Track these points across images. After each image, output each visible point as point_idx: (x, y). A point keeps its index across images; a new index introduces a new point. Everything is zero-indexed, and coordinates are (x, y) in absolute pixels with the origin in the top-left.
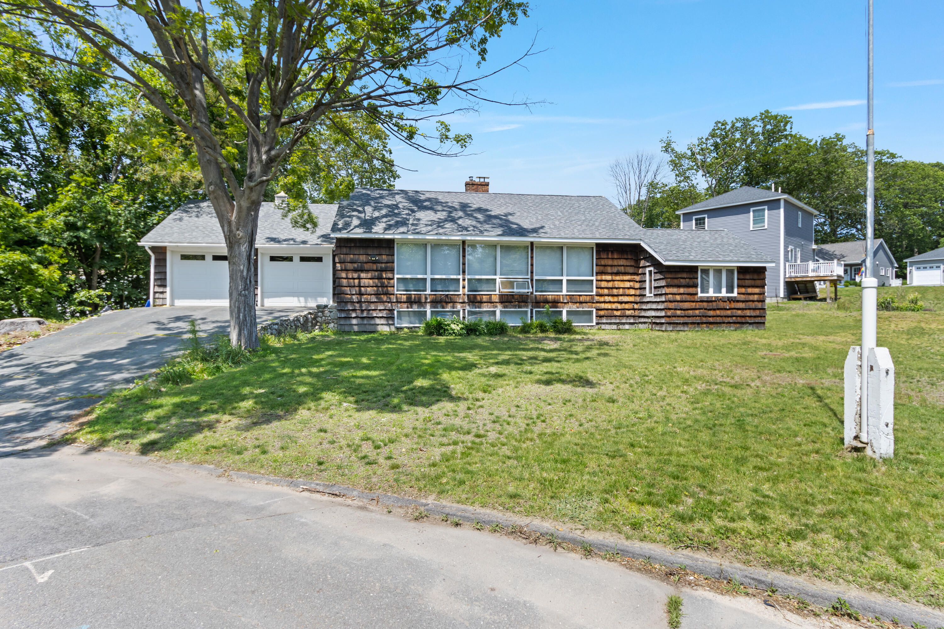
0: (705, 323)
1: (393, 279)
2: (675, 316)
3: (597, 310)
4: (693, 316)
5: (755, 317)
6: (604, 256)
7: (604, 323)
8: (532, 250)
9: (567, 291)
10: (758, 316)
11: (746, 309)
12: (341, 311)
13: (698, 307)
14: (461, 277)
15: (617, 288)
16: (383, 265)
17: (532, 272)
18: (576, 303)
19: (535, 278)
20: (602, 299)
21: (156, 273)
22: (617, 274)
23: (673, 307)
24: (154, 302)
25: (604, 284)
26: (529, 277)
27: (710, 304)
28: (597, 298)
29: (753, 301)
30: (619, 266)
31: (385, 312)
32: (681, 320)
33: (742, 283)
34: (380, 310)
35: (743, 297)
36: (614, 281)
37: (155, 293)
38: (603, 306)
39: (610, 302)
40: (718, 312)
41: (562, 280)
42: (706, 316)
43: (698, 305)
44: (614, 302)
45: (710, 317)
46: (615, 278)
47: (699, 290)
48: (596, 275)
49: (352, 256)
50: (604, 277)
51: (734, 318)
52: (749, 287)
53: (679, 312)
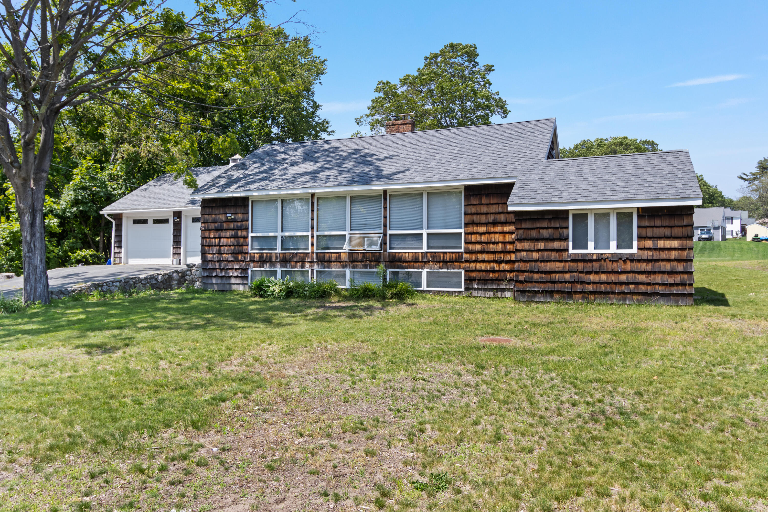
0: (581, 292)
1: (247, 237)
2: (531, 282)
3: (466, 271)
4: (561, 282)
5: (671, 285)
6: (474, 201)
7: (475, 289)
8: (385, 199)
9: (428, 248)
10: (678, 285)
11: (654, 273)
12: (204, 270)
13: (567, 268)
14: (309, 234)
15: (494, 243)
16: (239, 224)
17: (385, 226)
18: (439, 262)
19: (389, 232)
20: (473, 257)
21: (115, 236)
22: (495, 224)
23: (528, 269)
24: (114, 261)
25: (477, 238)
26: (382, 231)
27: (590, 264)
28: (466, 256)
29: (669, 261)
30: (496, 213)
31: (240, 271)
32: (541, 287)
33: (644, 232)
34: (236, 269)
35: (648, 254)
36: (490, 233)
37: (115, 253)
38: (474, 266)
39: (484, 261)
40: (603, 277)
41: (421, 235)
42: (582, 283)
43: (568, 266)
44: (489, 262)
45: (589, 283)
46: (491, 229)
47: (570, 244)
48: (466, 227)
49: (214, 216)
50: (475, 229)
51: (632, 287)
52: (660, 238)
53: (536, 276)
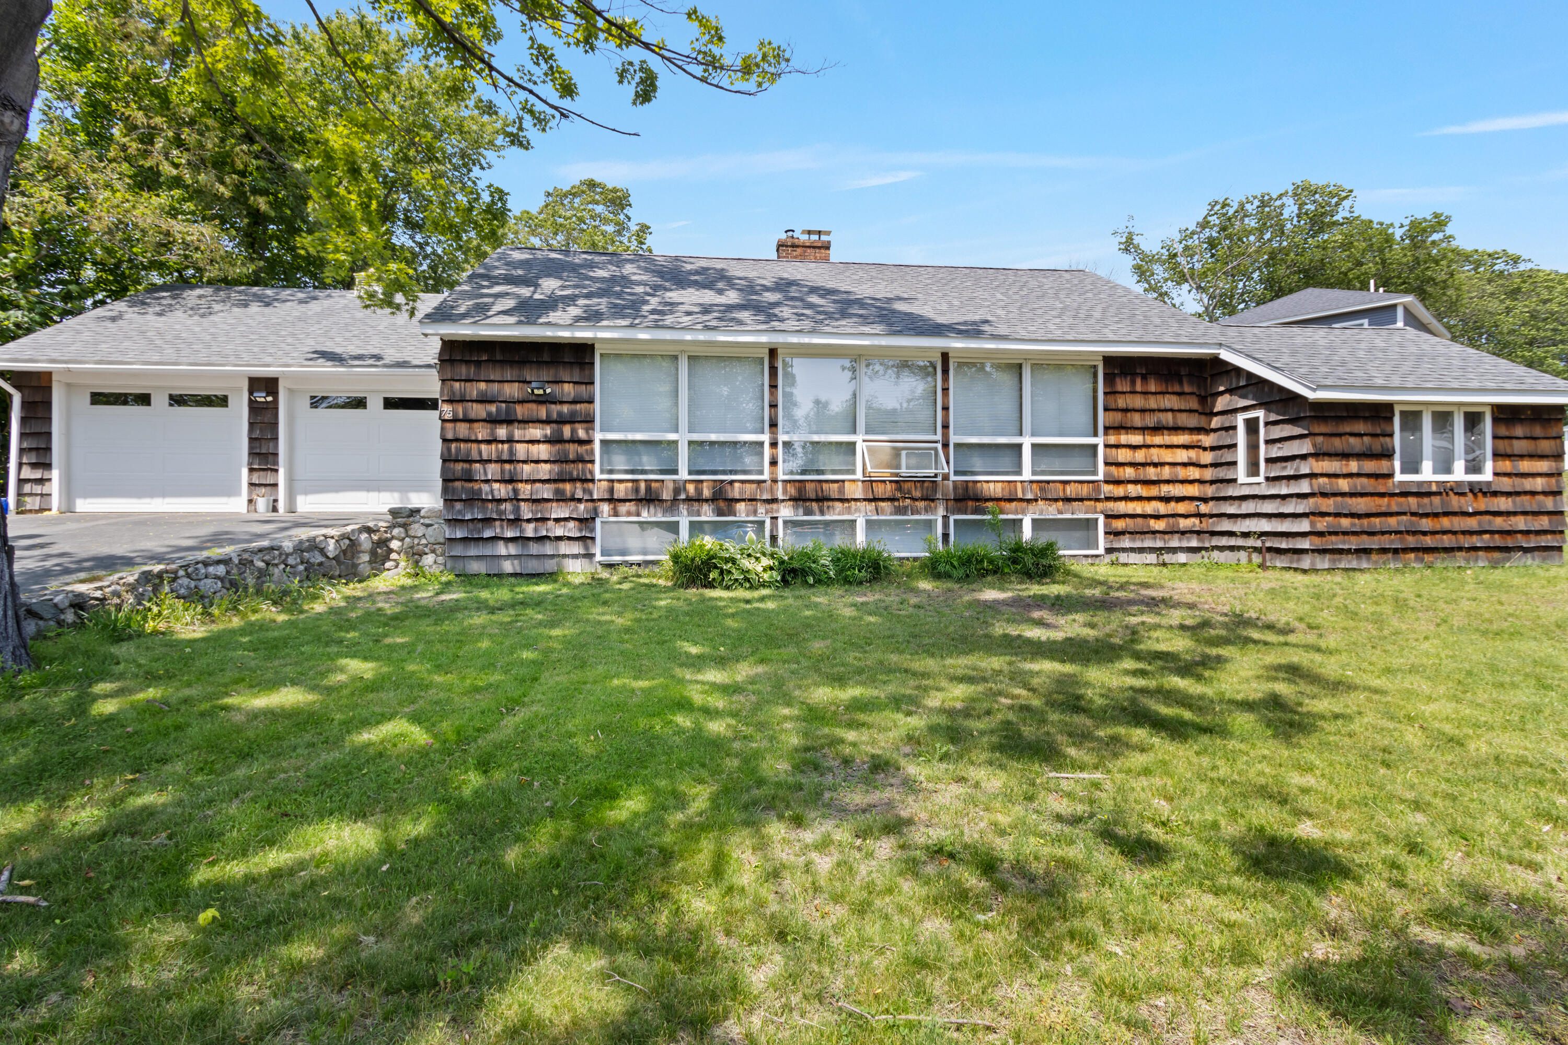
0: (1413, 550)
1: (590, 442)
2: (1336, 533)
3: (1108, 517)
4: (1383, 533)
5: (1538, 533)
6: (1122, 385)
7: (1124, 550)
8: (945, 371)
9: (1034, 473)
10: (1545, 532)
11: (1515, 513)
12: (453, 522)
13: (1395, 509)
14: (766, 438)
15: (1155, 465)
16: (565, 409)
17: (946, 427)
18: (1056, 500)
19: (954, 439)
20: (1119, 491)
21: (23, 435)
22: (1157, 429)
23: (1331, 510)
24: (19, 503)
25: (1123, 455)
26: (939, 437)
27: (1426, 500)
28: (1107, 489)
29: (1533, 493)
30: (1160, 410)
31: (571, 524)
32: (1353, 543)
33: (1503, 446)
34: (557, 520)
35: (1506, 484)
36: (1149, 447)
37: (21, 482)
38: (1122, 507)
39: (1139, 498)
40: (1446, 523)
41: (1019, 447)
42: (1415, 533)
43: (1395, 504)
44: (1149, 499)
45: (1424, 533)
46: (1149, 440)
47: (1397, 464)
48: (1106, 434)
49: (483, 386)
50: (1124, 438)
51: (1486, 537)
52: (1522, 457)
53: (1345, 523)
